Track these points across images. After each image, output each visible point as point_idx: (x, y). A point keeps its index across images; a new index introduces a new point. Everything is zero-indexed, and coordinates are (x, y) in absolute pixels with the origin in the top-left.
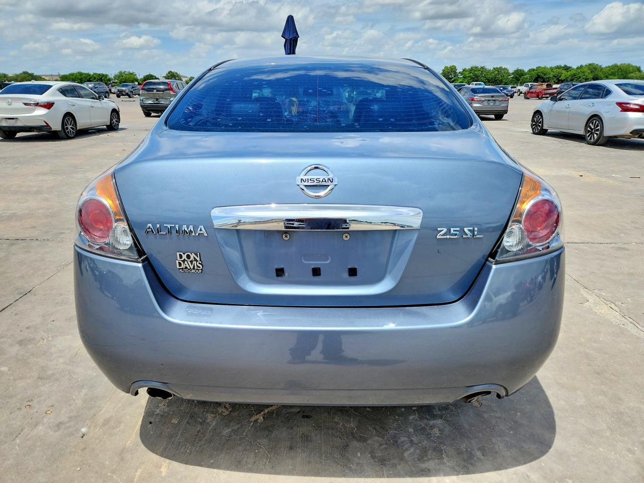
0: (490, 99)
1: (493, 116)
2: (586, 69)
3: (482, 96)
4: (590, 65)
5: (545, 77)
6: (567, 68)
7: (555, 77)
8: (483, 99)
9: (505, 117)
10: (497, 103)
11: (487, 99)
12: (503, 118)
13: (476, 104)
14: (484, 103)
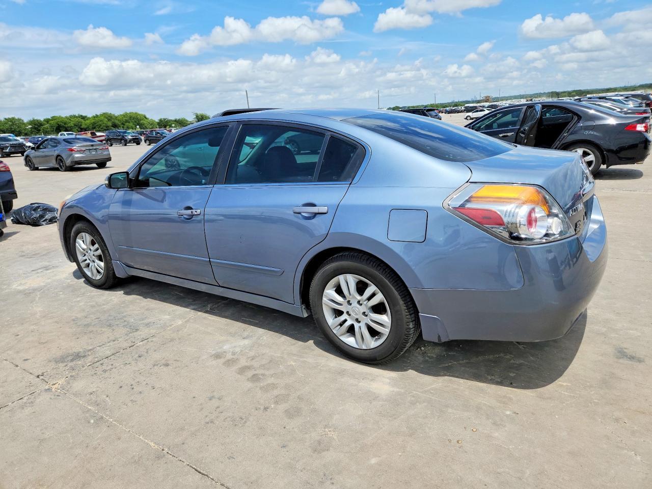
0: (91, 148)
1: (95, 165)
2: (102, 118)
3: (81, 146)
4: (104, 114)
5: (66, 126)
6: (84, 118)
7: (76, 126)
8: (84, 149)
9: (108, 164)
10: (99, 152)
11: (87, 148)
12: (107, 166)
13: (77, 154)
14: (85, 152)
